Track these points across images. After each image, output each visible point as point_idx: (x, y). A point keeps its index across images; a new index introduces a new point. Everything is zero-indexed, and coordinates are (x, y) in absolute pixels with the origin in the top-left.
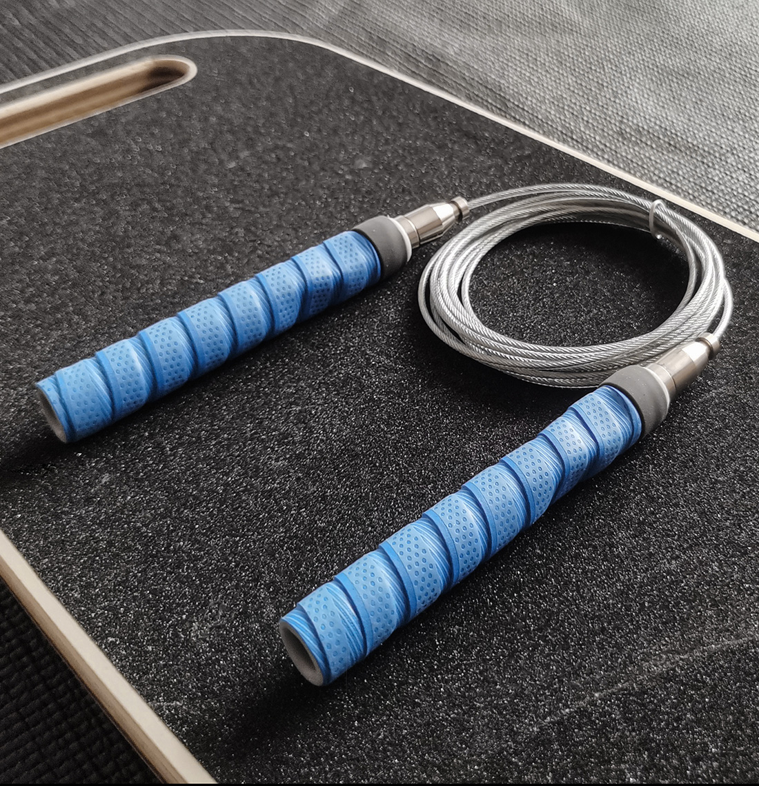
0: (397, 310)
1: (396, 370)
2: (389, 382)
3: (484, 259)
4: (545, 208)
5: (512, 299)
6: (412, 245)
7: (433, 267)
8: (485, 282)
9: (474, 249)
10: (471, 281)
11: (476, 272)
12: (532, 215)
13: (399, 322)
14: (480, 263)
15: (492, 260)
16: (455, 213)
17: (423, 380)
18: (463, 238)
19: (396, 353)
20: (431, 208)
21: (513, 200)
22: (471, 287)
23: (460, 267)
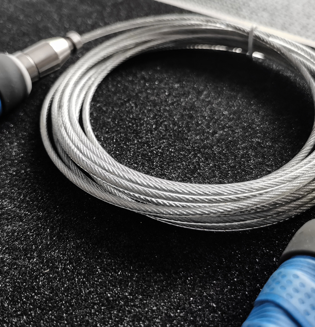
0: (20, 144)
1: (20, 217)
2: (13, 234)
3: (100, 86)
4: (147, 38)
5: (133, 124)
6: (32, 79)
7: (53, 98)
8: (104, 109)
9: (90, 78)
10: (91, 109)
11: (94, 99)
12: (137, 45)
13: (22, 157)
14: (97, 91)
15: (107, 87)
16: (70, 47)
17: (52, 228)
18: (79, 68)
19: (20, 194)
20: (48, 44)
21: (115, 35)
22: (91, 114)
23: (79, 96)
